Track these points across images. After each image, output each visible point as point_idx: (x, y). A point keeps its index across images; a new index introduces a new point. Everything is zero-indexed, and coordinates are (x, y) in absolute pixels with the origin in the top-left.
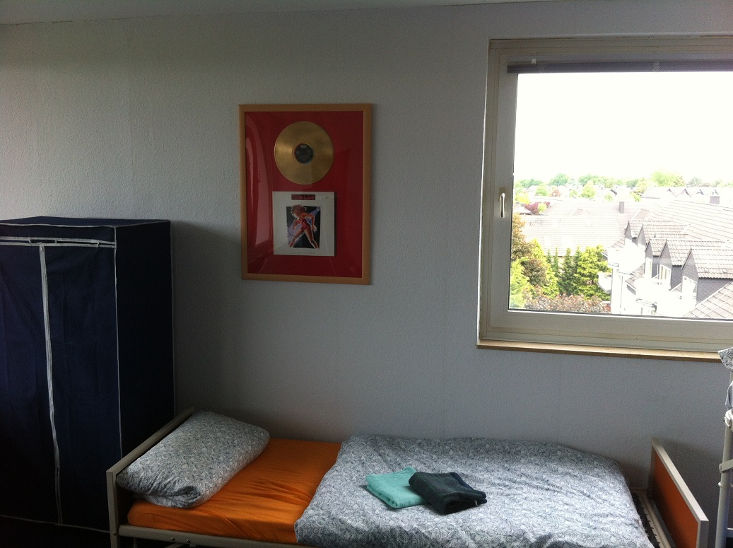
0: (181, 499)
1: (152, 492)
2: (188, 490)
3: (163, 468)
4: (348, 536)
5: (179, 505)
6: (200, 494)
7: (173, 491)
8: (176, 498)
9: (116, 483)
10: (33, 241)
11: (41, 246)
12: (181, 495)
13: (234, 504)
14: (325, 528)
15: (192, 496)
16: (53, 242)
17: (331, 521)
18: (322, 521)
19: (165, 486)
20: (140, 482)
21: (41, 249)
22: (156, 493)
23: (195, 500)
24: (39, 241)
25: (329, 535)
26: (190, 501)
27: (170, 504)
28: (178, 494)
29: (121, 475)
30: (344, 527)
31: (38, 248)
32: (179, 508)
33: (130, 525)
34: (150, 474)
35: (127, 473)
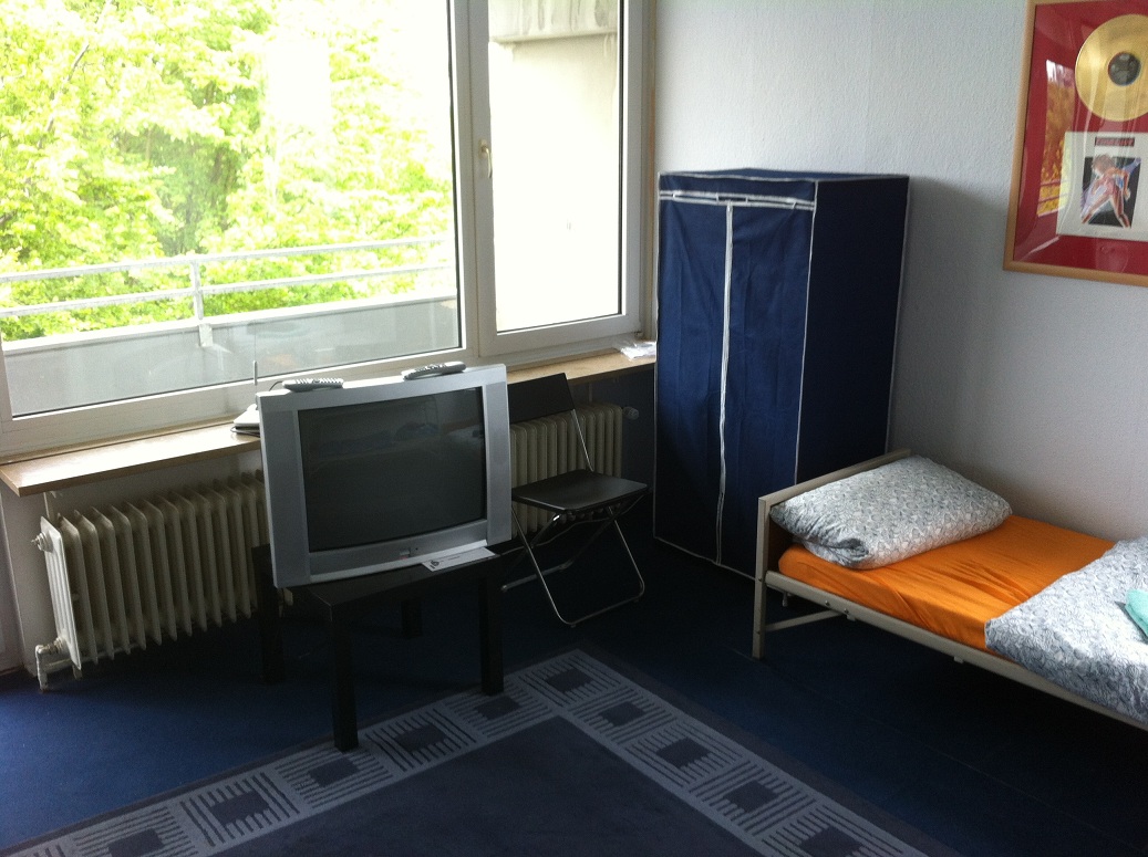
0: (844, 553)
1: (811, 538)
2: (854, 544)
3: (830, 509)
4: (1060, 657)
5: (841, 562)
6: (867, 552)
7: (835, 541)
8: (838, 551)
9: (770, 516)
10: (721, 199)
11: (729, 204)
12: (845, 548)
13: (917, 580)
14: (1028, 638)
15: (859, 553)
16: (743, 200)
17: (1040, 632)
18: (1028, 628)
19: (827, 532)
20: (798, 520)
21: (728, 209)
22: (815, 539)
23: (860, 558)
24: (727, 198)
25: (1033, 649)
26: (855, 559)
27: (831, 557)
28: (840, 546)
29: (777, 507)
30: (1057, 644)
31: (725, 207)
32: (842, 566)
33: (780, 573)
34: (812, 513)
35: (785, 506)
